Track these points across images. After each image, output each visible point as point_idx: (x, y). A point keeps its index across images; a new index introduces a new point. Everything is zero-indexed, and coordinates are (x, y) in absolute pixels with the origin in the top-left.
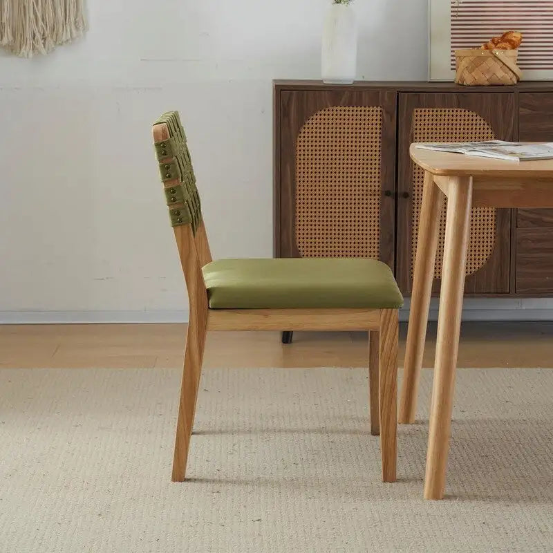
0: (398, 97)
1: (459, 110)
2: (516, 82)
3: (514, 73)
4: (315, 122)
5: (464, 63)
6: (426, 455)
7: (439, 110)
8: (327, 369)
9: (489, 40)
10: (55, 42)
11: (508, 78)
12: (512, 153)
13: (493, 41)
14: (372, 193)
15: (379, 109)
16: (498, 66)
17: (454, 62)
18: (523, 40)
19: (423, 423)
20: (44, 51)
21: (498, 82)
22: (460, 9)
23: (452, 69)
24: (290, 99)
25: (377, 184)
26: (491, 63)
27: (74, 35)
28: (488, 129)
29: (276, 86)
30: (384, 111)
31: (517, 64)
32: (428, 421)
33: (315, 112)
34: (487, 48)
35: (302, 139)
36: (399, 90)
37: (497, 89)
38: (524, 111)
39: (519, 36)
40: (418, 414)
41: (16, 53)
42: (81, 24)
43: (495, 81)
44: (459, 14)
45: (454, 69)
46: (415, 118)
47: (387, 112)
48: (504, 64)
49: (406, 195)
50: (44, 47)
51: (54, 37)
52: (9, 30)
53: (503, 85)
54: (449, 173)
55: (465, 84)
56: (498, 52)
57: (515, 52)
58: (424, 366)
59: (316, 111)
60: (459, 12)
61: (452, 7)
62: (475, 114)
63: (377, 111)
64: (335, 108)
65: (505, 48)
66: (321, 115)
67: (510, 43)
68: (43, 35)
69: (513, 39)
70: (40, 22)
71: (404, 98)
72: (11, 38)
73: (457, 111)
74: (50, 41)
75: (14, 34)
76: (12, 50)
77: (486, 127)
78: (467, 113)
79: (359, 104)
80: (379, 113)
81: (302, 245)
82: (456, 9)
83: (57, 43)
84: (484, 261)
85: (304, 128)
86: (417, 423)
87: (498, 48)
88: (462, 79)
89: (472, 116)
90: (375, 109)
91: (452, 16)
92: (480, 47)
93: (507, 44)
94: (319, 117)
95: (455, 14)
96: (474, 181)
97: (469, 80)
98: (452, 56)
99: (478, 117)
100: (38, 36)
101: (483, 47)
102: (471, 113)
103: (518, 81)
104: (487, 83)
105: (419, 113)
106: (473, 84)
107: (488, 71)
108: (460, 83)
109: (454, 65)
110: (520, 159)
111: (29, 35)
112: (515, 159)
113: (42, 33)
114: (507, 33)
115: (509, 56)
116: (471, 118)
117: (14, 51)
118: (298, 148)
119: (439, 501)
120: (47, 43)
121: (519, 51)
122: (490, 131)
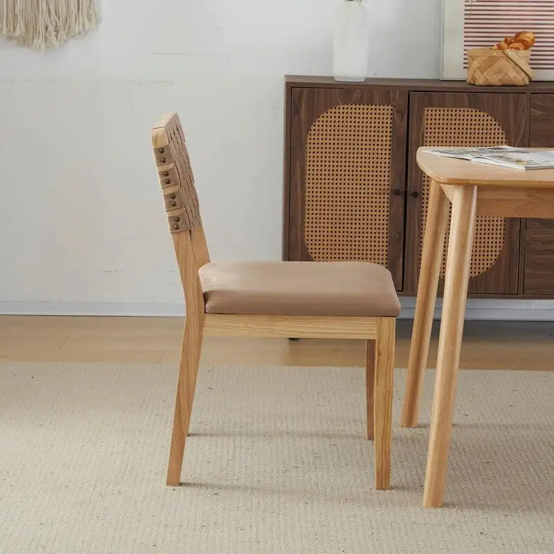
0: (409, 95)
1: (470, 110)
2: (528, 83)
3: (526, 74)
4: (325, 119)
5: (476, 64)
6: (426, 460)
7: (450, 110)
8: (333, 369)
9: (502, 39)
10: (68, 34)
11: (520, 79)
12: (518, 161)
13: (506, 41)
14: (382, 191)
15: (390, 107)
16: (510, 66)
17: (466, 61)
18: (536, 40)
19: (425, 427)
20: (55, 43)
21: (510, 83)
22: (473, 8)
23: (464, 68)
24: (300, 97)
25: (387, 182)
26: (503, 63)
27: (87, 28)
28: (499, 129)
29: (287, 83)
30: (395, 110)
31: (530, 64)
33: (325, 110)
34: (499, 47)
35: (312, 137)
36: (411, 89)
37: (508, 89)
38: (535, 112)
39: (532, 36)
40: (420, 417)
41: (28, 45)
42: (93, 16)
43: (507, 81)
44: (472, 12)
45: (467, 68)
46: (426, 117)
47: (397, 111)
48: (516, 64)
49: (415, 195)
50: (57, 38)
51: (67, 28)
52: (21, 22)
53: (515, 86)
54: (455, 182)
55: (477, 84)
56: (510, 53)
57: (528, 52)
58: (427, 367)
59: (327, 109)
60: (473, 10)
61: (466, 6)
62: (486, 115)
63: (388, 110)
64: (345, 106)
65: (517, 49)
66: (331, 113)
67: (523, 43)
68: (56, 27)
69: (526, 39)
70: (53, 14)
71: (416, 97)
72: (23, 30)
73: (468, 111)
74: (62, 34)
75: (26, 27)
76: (24, 42)
77: (497, 127)
78: (478, 113)
79: (370, 102)
80: (390, 112)
81: (309, 242)
82: (469, 8)
83: (70, 35)
84: (493, 262)
85: (315, 126)
86: (419, 426)
87: (511, 48)
88: (473, 78)
89: (484, 116)
90: (386, 107)
91: (465, 15)
92: (493, 46)
93: (521, 45)
94: (329, 115)
95: (468, 12)
96: (478, 191)
97: (480, 81)
99: (490, 118)
100: (51, 28)
101: (495, 47)
102: (482, 114)
103: (531, 81)
104: (499, 83)
105: (430, 113)
106: (484, 84)
107: (500, 71)
108: (472, 82)
109: (467, 63)
110: (526, 167)
111: (41, 27)
112: (521, 168)
113: (55, 25)
114: (521, 33)
115: (520, 57)
116: (482, 118)
117: (27, 42)
118: (308, 146)
119: (438, 509)
120: (59, 34)
121: (532, 51)
122: (501, 131)
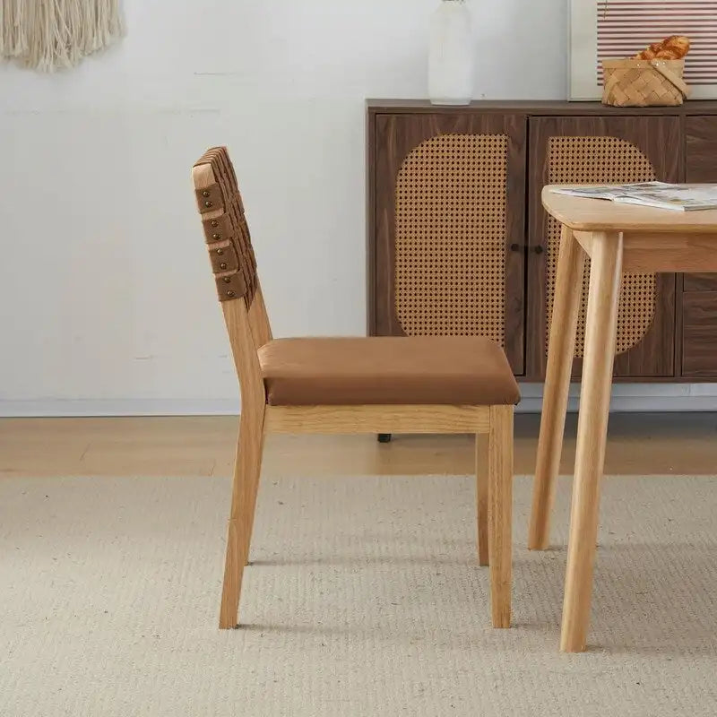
0: (528, 121)
1: (608, 138)
2: (682, 103)
3: (680, 91)
4: (420, 154)
5: (614, 79)
6: (562, 591)
7: (581, 139)
9: (647, 47)
10: (83, 51)
11: (671, 97)
12: (675, 200)
13: (652, 49)
14: (495, 246)
15: (503, 137)
16: (658, 80)
17: (601, 76)
18: (691, 46)
19: (559, 549)
20: (67, 63)
21: (658, 103)
22: (608, 7)
23: (599, 85)
24: (387, 126)
25: (501, 235)
26: (648, 77)
27: (108, 42)
28: (645, 163)
29: (369, 108)
30: (510, 140)
31: (684, 78)
32: (567, 546)
33: (420, 143)
34: (644, 57)
35: (403, 177)
36: (530, 113)
37: (656, 111)
38: (692, 140)
39: (686, 41)
40: (553, 537)
41: (32, 67)
42: (116, 28)
43: (655, 100)
45: (602, 85)
46: (550, 149)
47: (513, 142)
48: (666, 78)
49: (539, 250)
50: (69, 58)
51: (82, 44)
52: (23, 36)
53: (665, 106)
54: (593, 229)
55: (615, 105)
56: (659, 63)
57: (680, 63)
58: (561, 472)
59: (421, 141)
60: (608, 10)
61: (599, 4)
62: (628, 144)
63: (501, 140)
64: (446, 137)
65: (668, 58)
66: (427, 146)
67: (674, 51)
68: (68, 42)
69: (678, 45)
70: (64, 26)
71: (537, 123)
72: (25, 46)
73: (605, 140)
74: (76, 51)
75: (30, 44)
76: (27, 62)
77: (643, 160)
78: (618, 142)
79: (477, 132)
80: (503, 143)
81: (403, 315)
82: (603, 7)
83: (86, 53)
84: (641, 335)
85: (406, 163)
86: (552, 549)
87: (659, 57)
88: (611, 98)
89: (625, 146)
90: (498, 137)
91: (599, 10)
92: (635, 55)
93: (671, 53)
94: (425, 148)
95: (602, 13)
96: (624, 238)
97: (620, 100)
98: (599, 67)
99: (633, 149)
100: (62, 44)
101: (639, 56)
102: (623, 143)
103: (685, 100)
104: (644, 103)
105: (555, 143)
106: (625, 105)
107: (645, 88)
108: (609, 103)
109: (602, 79)
110: (686, 208)
111: (48, 43)
112: (679, 208)
113: (66, 40)
114: (670, 38)
115: (672, 68)
116: (623, 148)
117: (30, 63)
118: (398, 189)
120: (72, 54)
121: (686, 61)
122: (648, 166)
